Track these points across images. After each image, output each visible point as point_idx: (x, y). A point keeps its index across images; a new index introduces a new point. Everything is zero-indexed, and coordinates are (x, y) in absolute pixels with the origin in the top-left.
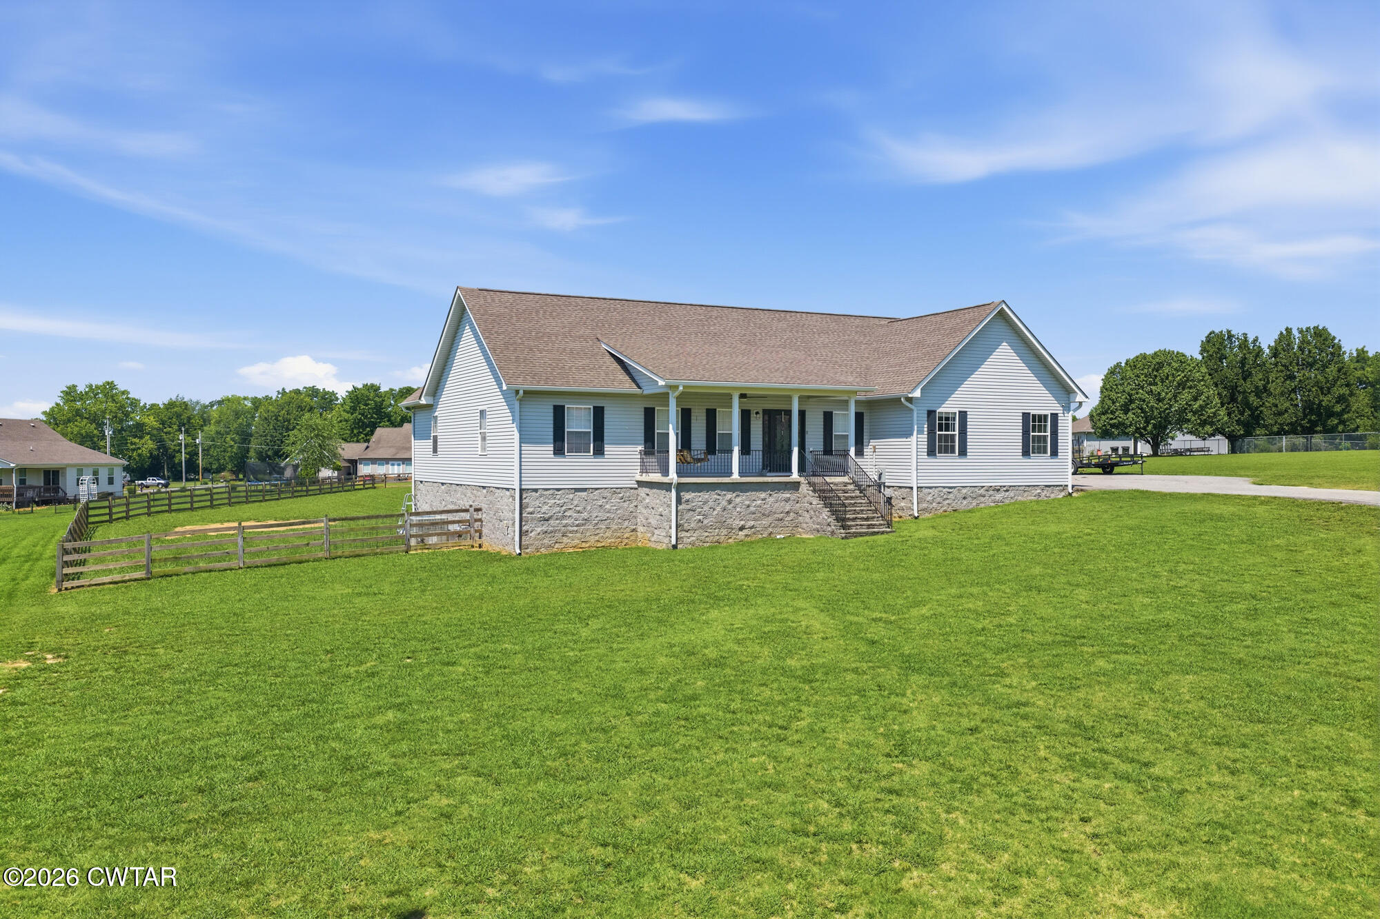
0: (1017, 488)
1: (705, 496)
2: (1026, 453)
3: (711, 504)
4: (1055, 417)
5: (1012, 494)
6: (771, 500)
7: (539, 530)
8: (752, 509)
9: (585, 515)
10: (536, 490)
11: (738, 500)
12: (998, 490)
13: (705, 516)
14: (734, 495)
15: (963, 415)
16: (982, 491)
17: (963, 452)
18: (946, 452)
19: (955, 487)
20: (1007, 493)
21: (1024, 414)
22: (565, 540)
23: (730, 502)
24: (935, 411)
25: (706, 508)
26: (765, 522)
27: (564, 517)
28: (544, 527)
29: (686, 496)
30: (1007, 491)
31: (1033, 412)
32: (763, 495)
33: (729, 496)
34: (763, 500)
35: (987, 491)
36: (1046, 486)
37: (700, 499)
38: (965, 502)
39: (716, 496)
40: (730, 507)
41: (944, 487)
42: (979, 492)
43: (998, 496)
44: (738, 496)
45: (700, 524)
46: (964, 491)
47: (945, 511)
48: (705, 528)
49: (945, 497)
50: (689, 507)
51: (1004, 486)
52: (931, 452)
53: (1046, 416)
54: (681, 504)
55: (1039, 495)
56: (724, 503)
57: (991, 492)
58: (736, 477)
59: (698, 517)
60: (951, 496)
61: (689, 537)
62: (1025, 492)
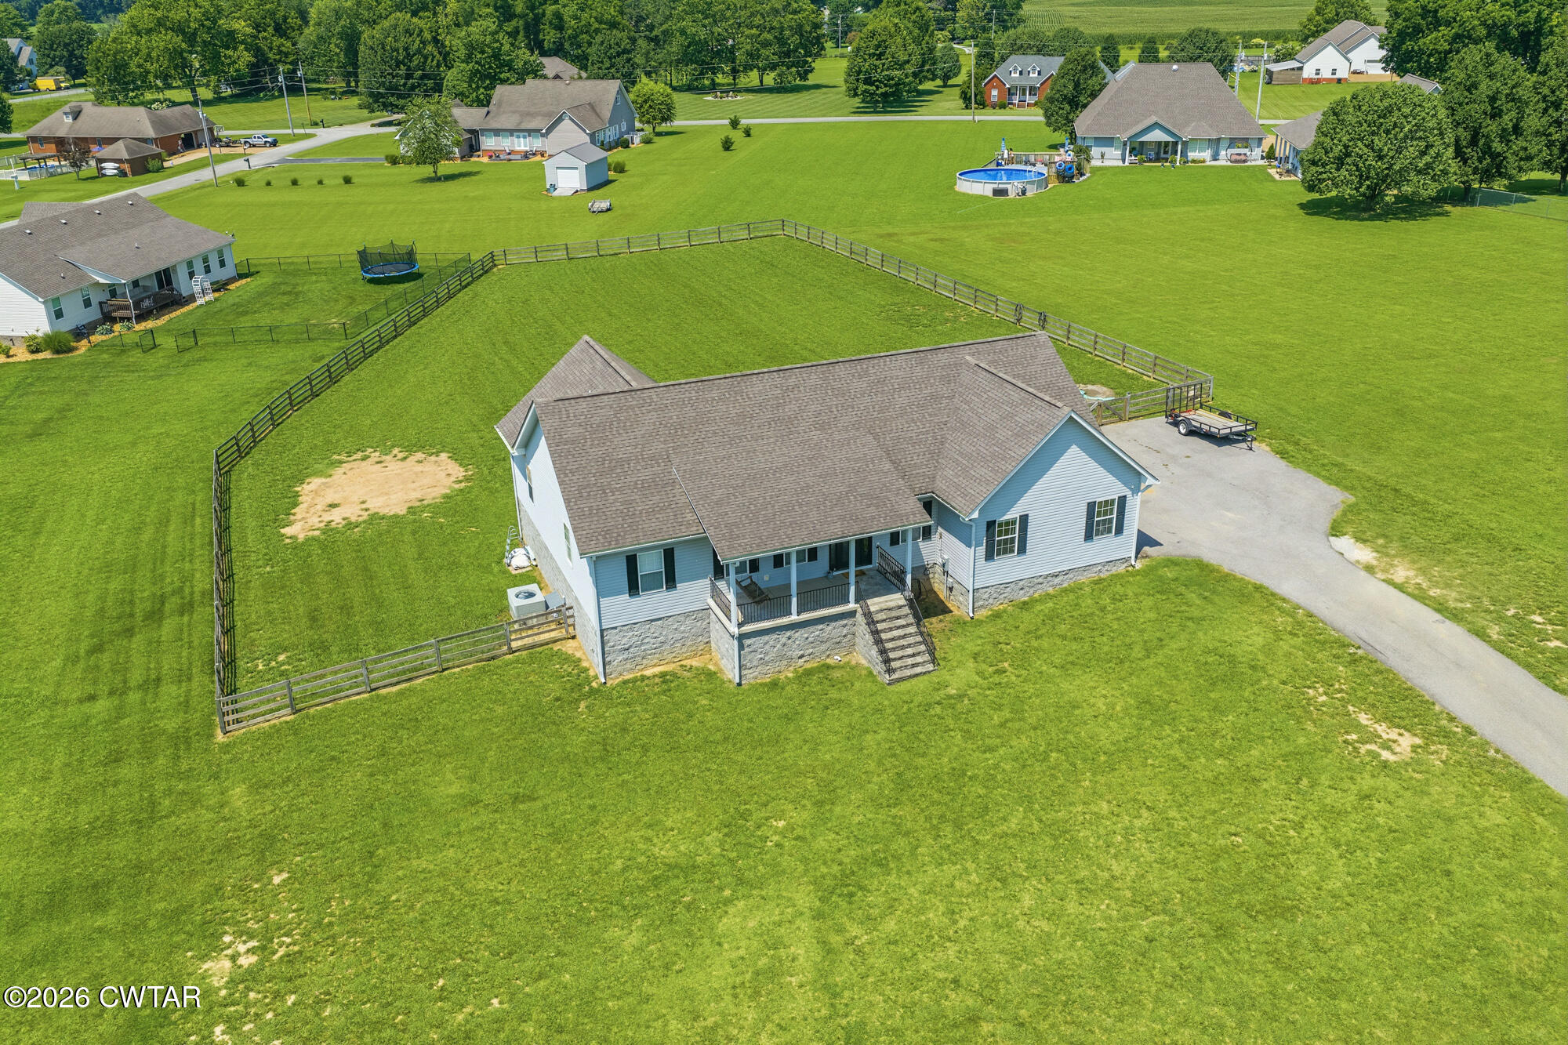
0: (1076, 570)
1: (765, 638)
2: (1089, 537)
3: (772, 643)
4: (1123, 500)
5: (1071, 576)
6: (830, 628)
7: (620, 658)
8: (810, 639)
9: (662, 639)
10: (615, 628)
11: (797, 635)
12: (1057, 575)
13: (766, 654)
14: (793, 632)
15: (1024, 519)
16: (1040, 580)
17: (1022, 550)
18: (1005, 552)
19: (1012, 582)
20: (1066, 576)
21: (1088, 503)
22: (645, 661)
23: (789, 638)
24: (995, 521)
25: (767, 647)
26: (823, 647)
27: (642, 644)
28: (625, 656)
29: (747, 642)
30: (1066, 574)
31: (1098, 500)
32: (821, 627)
33: (788, 634)
34: (820, 630)
35: (1046, 578)
36: (1108, 562)
37: (761, 641)
38: (1022, 592)
39: (776, 637)
40: (790, 641)
41: (1001, 584)
42: (1033, 582)
43: (1057, 580)
44: (796, 632)
45: (762, 661)
46: (1021, 583)
48: (766, 663)
49: (1002, 591)
50: (751, 650)
51: (1063, 571)
52: (989, 556)
53: (1113, 501)
54: (743, 650)
56: (784, 640)
57: (1049, 579)
58: (794, 618)
59: (760, 656)
60: (1008, 590)
61: (752, 674)
62: (1085, 571)
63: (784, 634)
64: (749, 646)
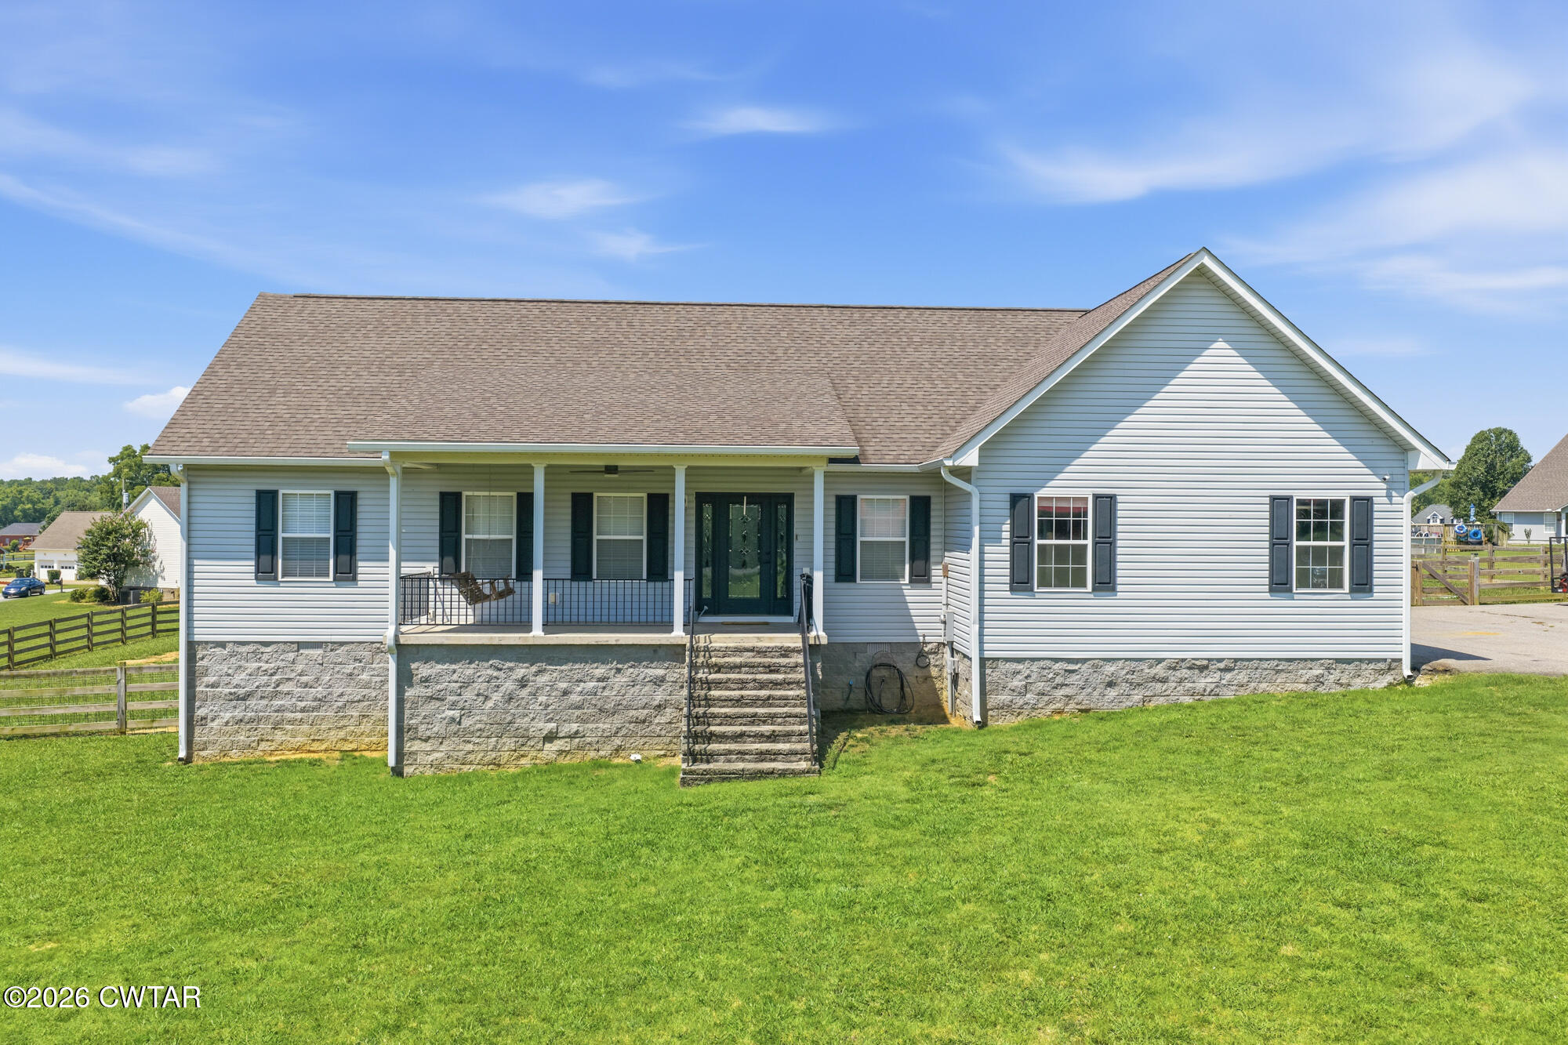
0: (1255, 664)
1: (464, 670)
2: (1279, 584)
3: (480, 686)
4: (1364, 506)
5: (1242, 677)
6: (621, 680)
8: (575, 698)
10: (222, 645)
11: (543, 679)
12: (1203, 668)
14: (534, 669)
15: (1106, 504)
16: (1159, 670)
17: (1106, 583)
18: (1062, 581)
19: (1084, 661)
20: (1228, 676)
21: (1273, 499)
23: (523, 683)
24: (1029, 497)
25: (469, 695)
26: (606, 725)
29: (421, 670)
30: (1228, 670)
31: (1298, 495)
32: (601, 670)
33: (521, 671)
34: (599, 680)
35: (1174, 669)
36: (1338, 661)
37: (455, 677)
38: (1112, 693)
39: (490, 672)
40: (524, 693)
41: (1056, 660)
42: (1145, 674)
43: (1204, 682)
44: (540, 672)
45: (454, 727)
47: (1060, 712)
48: (465, 735)
49: (1059, 680)
50: (429, 692)
51: (1220, 660)
52: (1020, 582)
53: (1337, 506)
54: (411, 685)
55: (1319, 681)
56: (509, 686)
57: (1184, 673)
58: (537, 634)
59: (451, 713)
60: (1074, 678)
61: (428, 753)
62: (1278, 672)
63: (511, 669)
64: (426, 680)
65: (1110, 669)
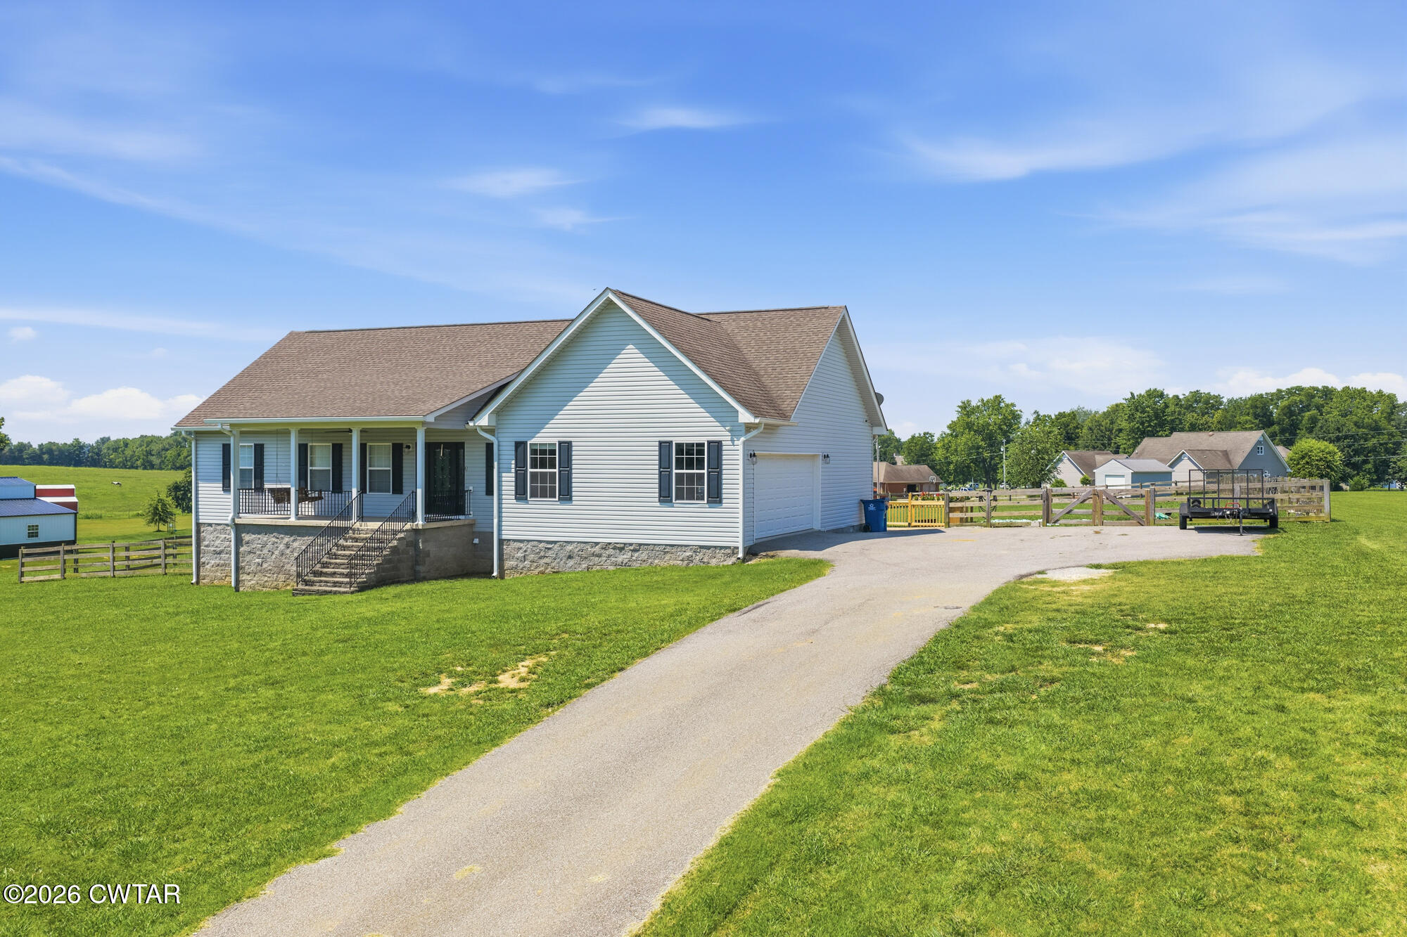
1: (264, 538)
2: (665, 496)
3: (269, 546)
4: (716, 447)
10: (210, 525)
11: (296, 544)
13: (264, 560)
14: (292, 538)
15: (566, 447)
16: (597, 549)
17: (566, 496)
18: (542, 493)
19: (555, 542)
21: (661, 443)
23: (287, 546)
24: (525, 443)
25: (265, 551)
28: (217, 561)
29: (246, 537)
30: (635, 551)
31: (676, 440)
33: (287, 539)
37: (259, 542)
38: (571, 562)
39: (274, 539)
40: (288, 551)
41: (540, 542)
42: (588, 552)
43: (623, 557)
44: (294, 540)
45: (259, 568)
47: (542, 573)
48: (264, 572)
49: (542, 554)
50: (249, 549)
52: (521, 495)
53: (700, 446)
54: (242, 546)
55: (690, 559)
56: (282, 547)
58: (293, 520)
59: (257, 560)
60: (550, 553)
61: (250, 581)
62: (665, 553)
63: (282, 538)
64: (247, 543)
65: (569, 548)
